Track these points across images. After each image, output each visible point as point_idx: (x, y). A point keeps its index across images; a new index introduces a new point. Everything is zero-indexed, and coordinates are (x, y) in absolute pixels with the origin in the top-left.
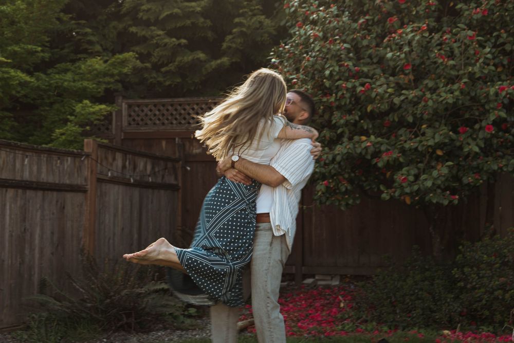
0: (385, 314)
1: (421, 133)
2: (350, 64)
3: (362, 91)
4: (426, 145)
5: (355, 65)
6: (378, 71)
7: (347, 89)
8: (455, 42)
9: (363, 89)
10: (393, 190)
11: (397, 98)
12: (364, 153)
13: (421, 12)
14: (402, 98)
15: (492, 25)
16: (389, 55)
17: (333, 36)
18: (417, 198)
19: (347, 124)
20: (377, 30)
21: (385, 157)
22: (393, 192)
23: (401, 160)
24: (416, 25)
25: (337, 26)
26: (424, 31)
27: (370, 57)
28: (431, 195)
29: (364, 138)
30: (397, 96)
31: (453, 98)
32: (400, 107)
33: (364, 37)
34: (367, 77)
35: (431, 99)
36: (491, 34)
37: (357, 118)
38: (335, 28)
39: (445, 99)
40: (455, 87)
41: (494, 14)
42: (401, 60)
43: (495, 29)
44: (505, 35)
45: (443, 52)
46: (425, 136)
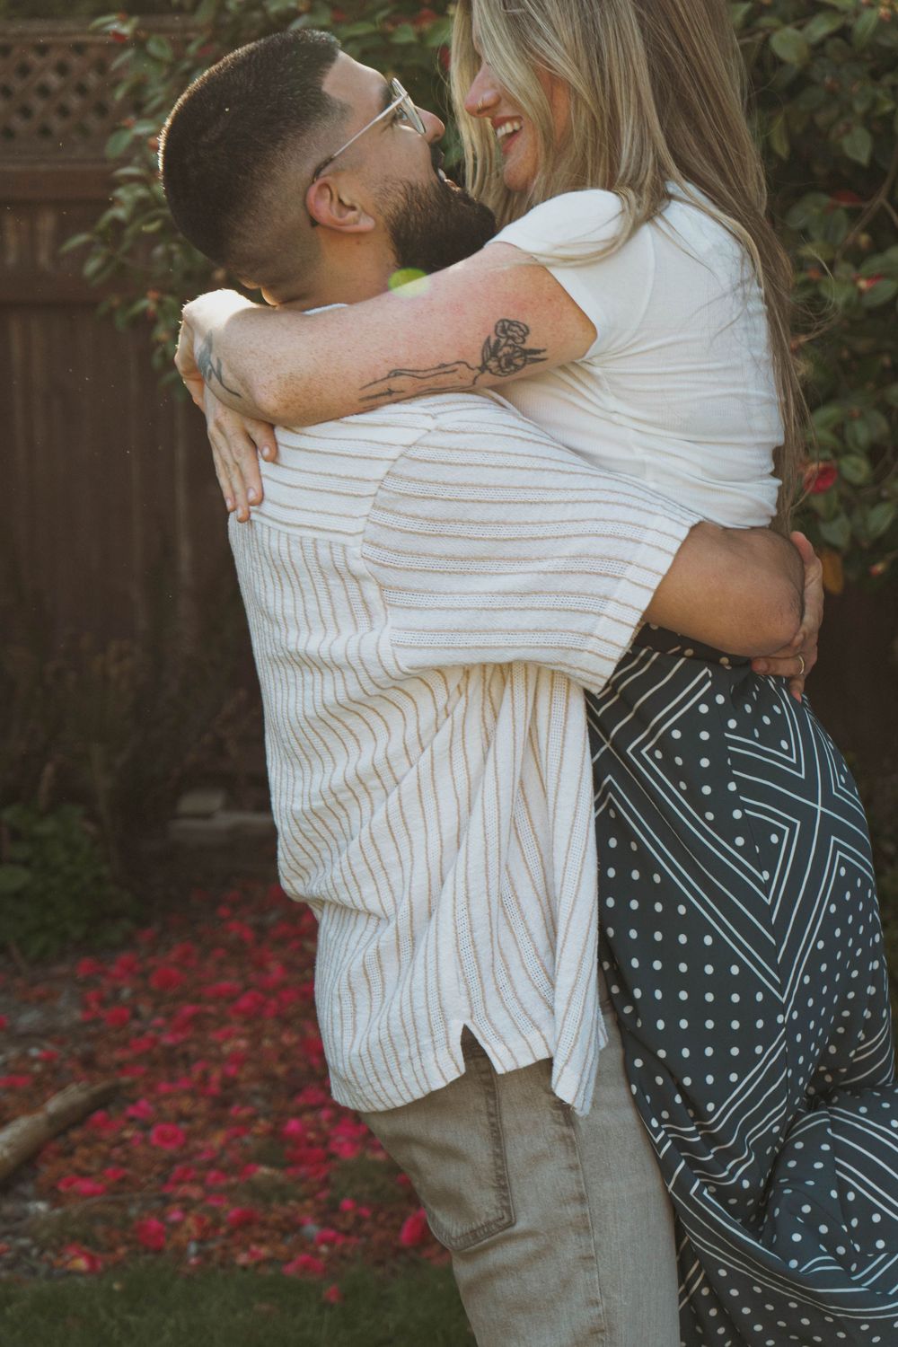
11: (790, 31)
18: (879, 568)
30: (785, 22)
32: (802, 81)
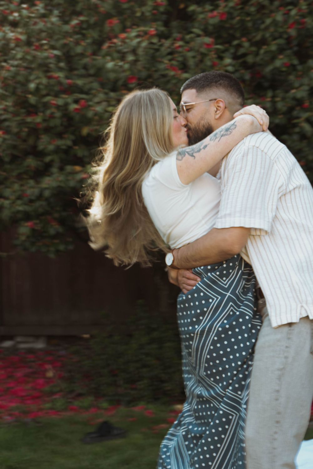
2: (61, 75)
3: (76, 109)
5: (67, 78)
6: (96, 85)
7: (58, 107)
8: (189, 51)
9: (78, 107)
13: (148, 14)
15: (231, 32)
16: (110, 65)
17: (39, 40)
19: (58, 150)
20: (94, 34)
24: (142, 28)
25: (44, 29)
26: (153, 36)
27: (85, 67)
29: (78, 168)
33: (77, 43)
34: (82, 92)
36: (229, 42)
37: (70, 143)
38: (41, 31)
41: (233, 18)
42: (124, 71)
43: (234, 38)
44: (246, 44)
45: (174, 63)
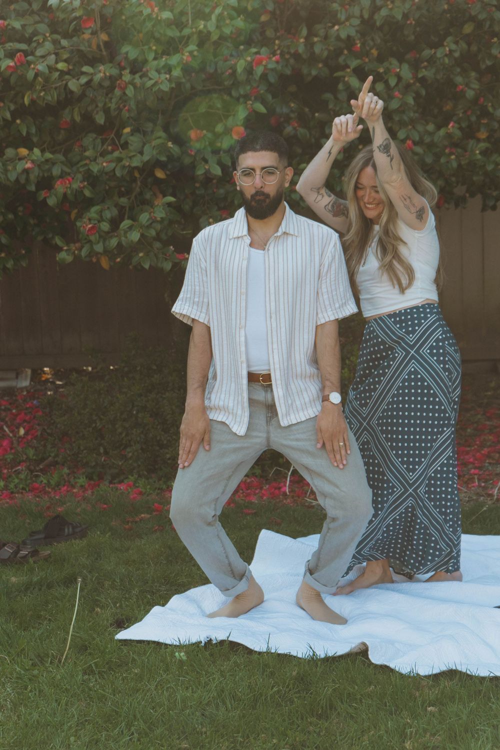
0: (85, 452)
1: (122, 142)
3: (9, 67)
4: (129, 166)
6: (42, 27)
9: (12, 64)
10: (77, 245)
11: (74, 81)
12: (23, 180)
14: (84, 80)
18: (119, 260)
21: (60, 188)
22: (76, 249)
23: (87, 193)
28: (141, 255)
29: (23, 152)
30: (73, 77)
31: (170, 80)
32: (83, 95)
34: (20, 39)
35: (132, 83)
37: (8, 116)
39: (156, 83)
40: (174, 60)
46: (127, 148)
